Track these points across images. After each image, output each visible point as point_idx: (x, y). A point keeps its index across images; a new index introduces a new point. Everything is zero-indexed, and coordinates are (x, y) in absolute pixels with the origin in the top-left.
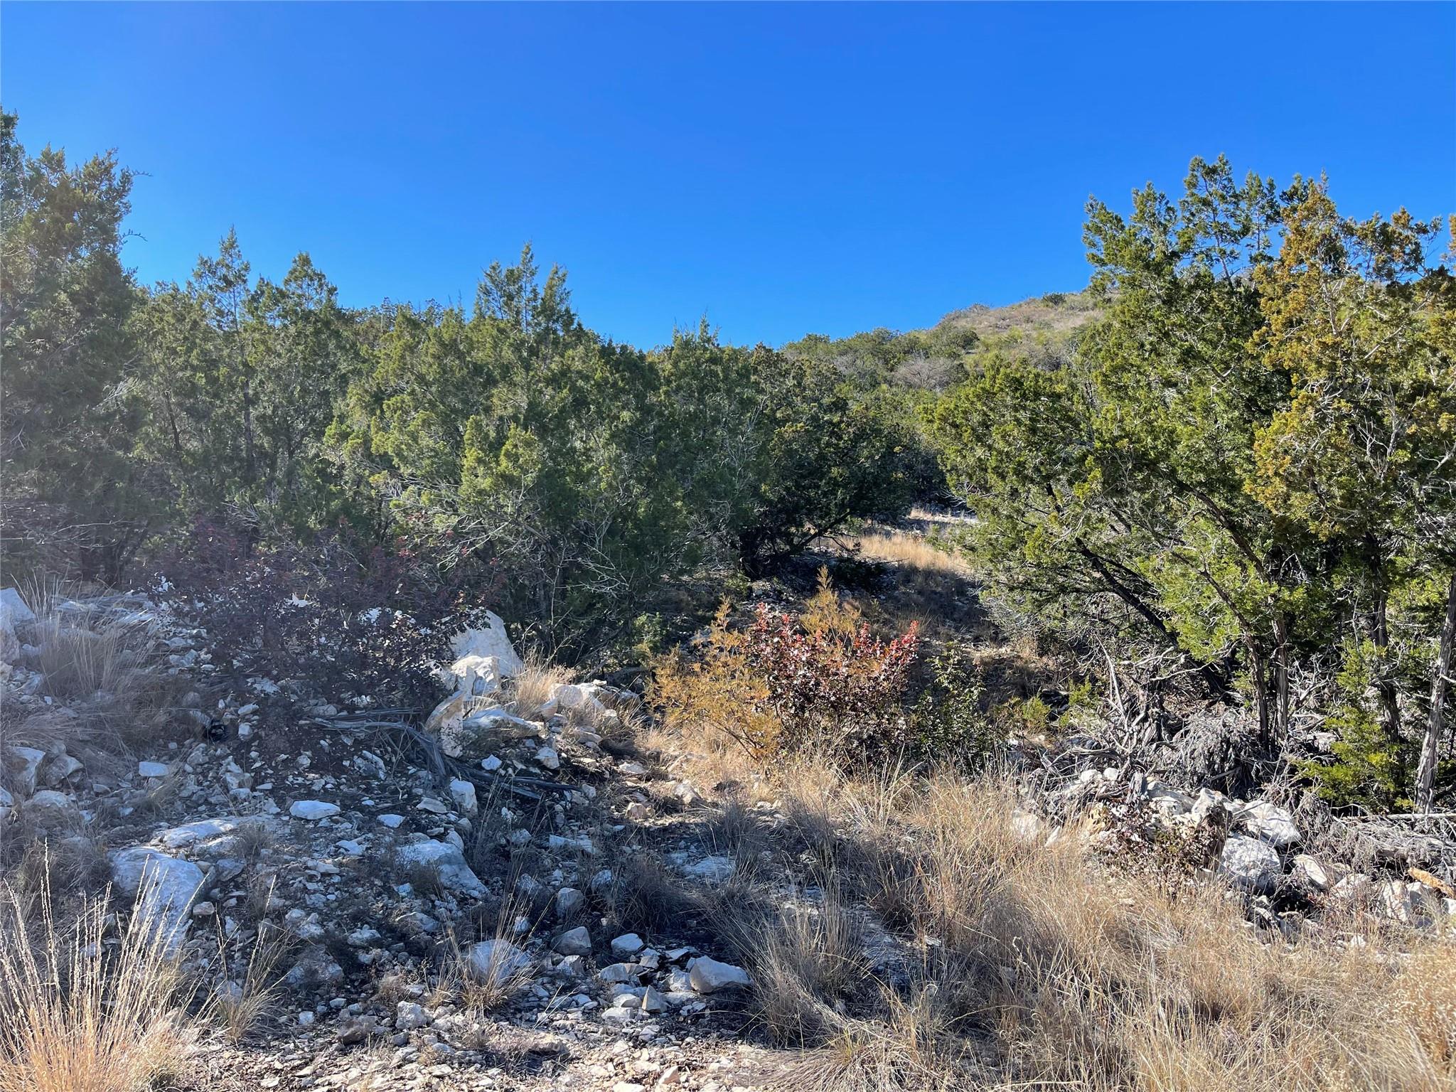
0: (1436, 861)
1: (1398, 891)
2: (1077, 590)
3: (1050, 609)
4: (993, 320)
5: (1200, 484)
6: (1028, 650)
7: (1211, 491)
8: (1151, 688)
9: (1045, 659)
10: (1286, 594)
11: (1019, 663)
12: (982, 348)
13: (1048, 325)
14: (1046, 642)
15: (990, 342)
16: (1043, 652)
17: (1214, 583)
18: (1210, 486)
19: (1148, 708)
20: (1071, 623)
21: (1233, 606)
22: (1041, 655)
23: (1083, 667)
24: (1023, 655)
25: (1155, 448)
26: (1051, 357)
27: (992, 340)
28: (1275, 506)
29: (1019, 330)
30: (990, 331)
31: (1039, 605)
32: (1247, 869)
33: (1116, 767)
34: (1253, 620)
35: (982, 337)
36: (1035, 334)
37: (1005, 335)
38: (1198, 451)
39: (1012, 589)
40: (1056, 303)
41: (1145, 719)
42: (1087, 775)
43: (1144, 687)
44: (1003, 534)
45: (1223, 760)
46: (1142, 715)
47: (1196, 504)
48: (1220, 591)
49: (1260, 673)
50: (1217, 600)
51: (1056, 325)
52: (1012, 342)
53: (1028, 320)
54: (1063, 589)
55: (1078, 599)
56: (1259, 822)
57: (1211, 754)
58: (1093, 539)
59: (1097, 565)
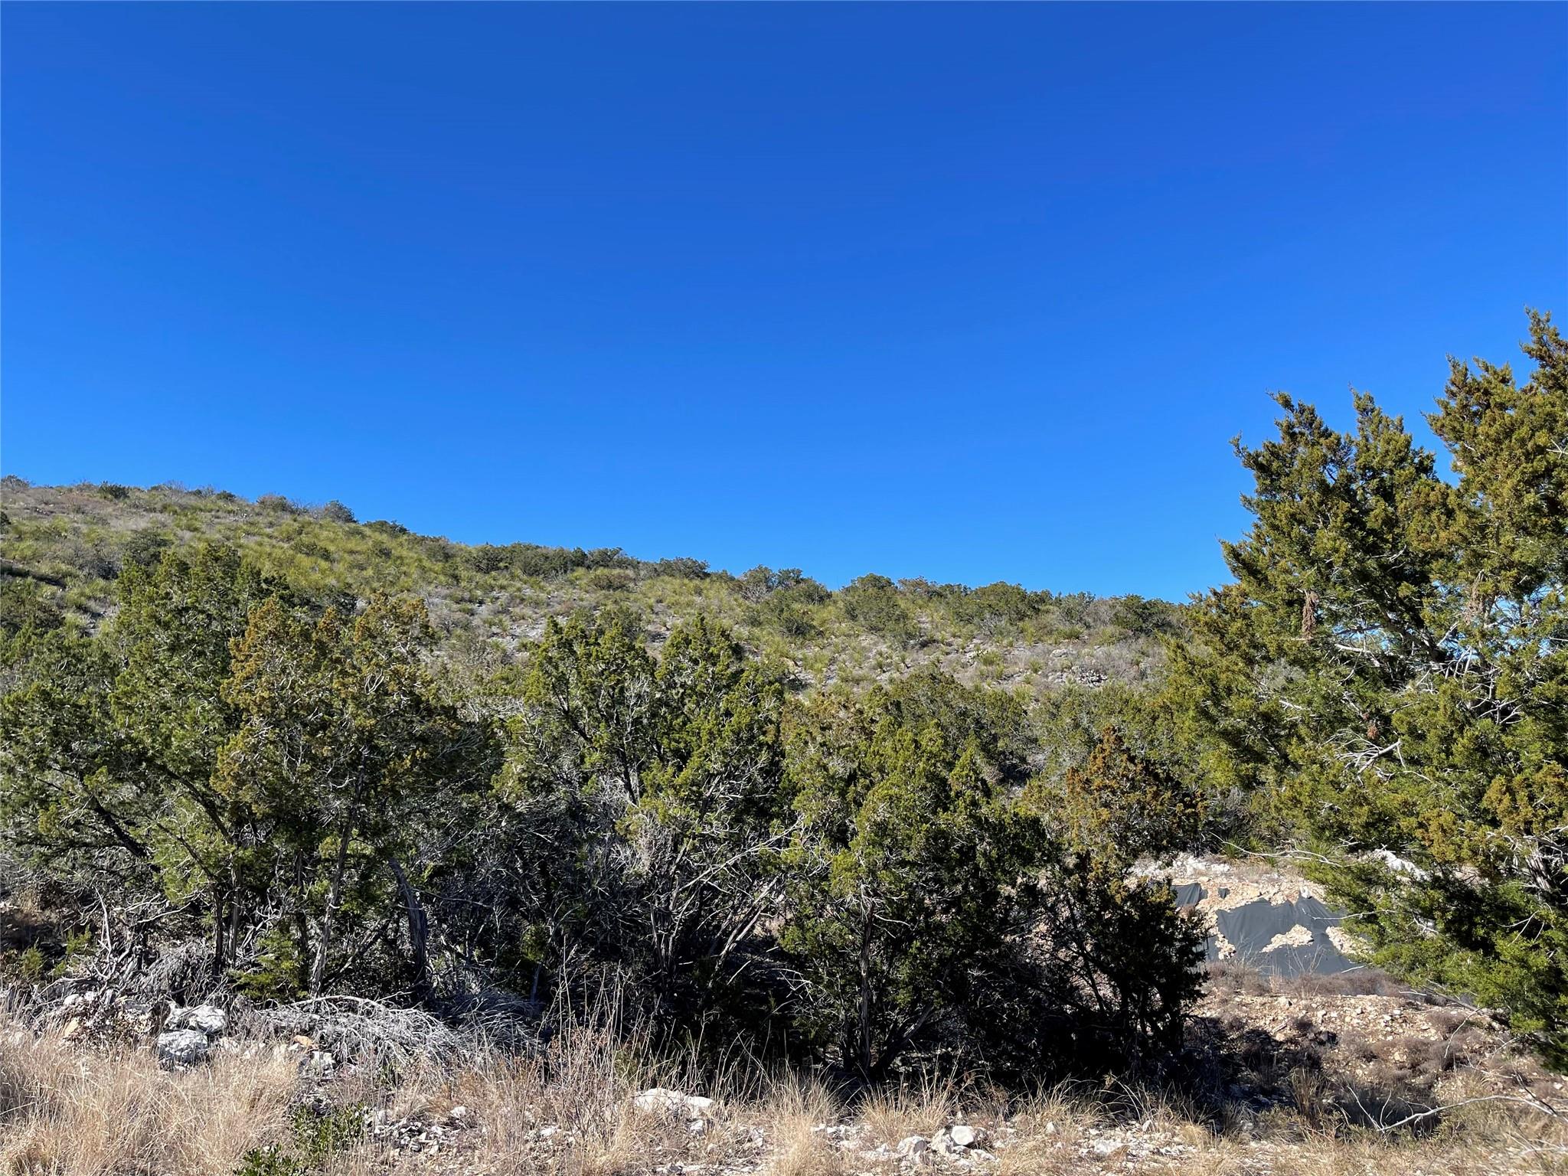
0: (312, 1029)
1: (283, 1051)
2: (86, 845)
3: (59, 862)
4: (32, 502)
5: (185, 773)
6: (30, 904)
7: (193, 779)
8: (138, 929)
9: (47, 913)
10: (240, 853)
11: (18, 916)
12: (12, 535)
13: (103, 521)
14: (51, 894)
15: (24, 528)
16: (46, 904)
17: (187, 846)
18: (192, 776)
19: (133, 946)
20: (78, 875)
21: (200, 862)
22: (43, 909)
23: (84, 918)
24: (26, 910)
25: (153, 748)
26: (101, 560)
27: (28, 526)
28: (229, 794)
29: (64, 521)
30: (26, 514)
31: (47, 860)
32: (182, 1050)
33: (96, 990)
34: (217, 873)
35: (14, 520)
36: (84, 529)
37: (46, 523)
38: (187, 751)
39: (19, 844)
40: (116, 497)
41: (129, 955)
42: (68, 1000)
43: (131, 929)
44: (17, 791)
45: (182, 979)
46: (127, 951)
47: (180, 787)
48: (191, 852)
49: (219, 910)
50: (189, 858)
51: (113, 522)
52: (52, 535)
53: (79, 510)
54: (73, 844)
55: (86, 852)
56: (198, 1019)
57: (174, 975)
58: (108, 797)
59: (109, 822)
